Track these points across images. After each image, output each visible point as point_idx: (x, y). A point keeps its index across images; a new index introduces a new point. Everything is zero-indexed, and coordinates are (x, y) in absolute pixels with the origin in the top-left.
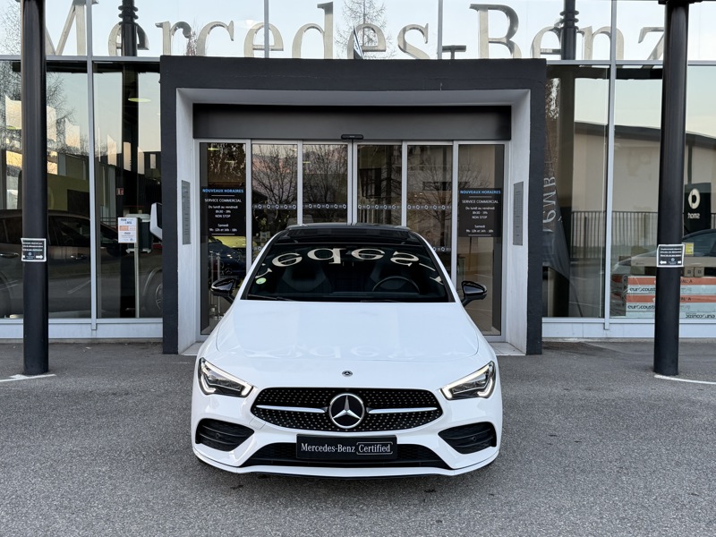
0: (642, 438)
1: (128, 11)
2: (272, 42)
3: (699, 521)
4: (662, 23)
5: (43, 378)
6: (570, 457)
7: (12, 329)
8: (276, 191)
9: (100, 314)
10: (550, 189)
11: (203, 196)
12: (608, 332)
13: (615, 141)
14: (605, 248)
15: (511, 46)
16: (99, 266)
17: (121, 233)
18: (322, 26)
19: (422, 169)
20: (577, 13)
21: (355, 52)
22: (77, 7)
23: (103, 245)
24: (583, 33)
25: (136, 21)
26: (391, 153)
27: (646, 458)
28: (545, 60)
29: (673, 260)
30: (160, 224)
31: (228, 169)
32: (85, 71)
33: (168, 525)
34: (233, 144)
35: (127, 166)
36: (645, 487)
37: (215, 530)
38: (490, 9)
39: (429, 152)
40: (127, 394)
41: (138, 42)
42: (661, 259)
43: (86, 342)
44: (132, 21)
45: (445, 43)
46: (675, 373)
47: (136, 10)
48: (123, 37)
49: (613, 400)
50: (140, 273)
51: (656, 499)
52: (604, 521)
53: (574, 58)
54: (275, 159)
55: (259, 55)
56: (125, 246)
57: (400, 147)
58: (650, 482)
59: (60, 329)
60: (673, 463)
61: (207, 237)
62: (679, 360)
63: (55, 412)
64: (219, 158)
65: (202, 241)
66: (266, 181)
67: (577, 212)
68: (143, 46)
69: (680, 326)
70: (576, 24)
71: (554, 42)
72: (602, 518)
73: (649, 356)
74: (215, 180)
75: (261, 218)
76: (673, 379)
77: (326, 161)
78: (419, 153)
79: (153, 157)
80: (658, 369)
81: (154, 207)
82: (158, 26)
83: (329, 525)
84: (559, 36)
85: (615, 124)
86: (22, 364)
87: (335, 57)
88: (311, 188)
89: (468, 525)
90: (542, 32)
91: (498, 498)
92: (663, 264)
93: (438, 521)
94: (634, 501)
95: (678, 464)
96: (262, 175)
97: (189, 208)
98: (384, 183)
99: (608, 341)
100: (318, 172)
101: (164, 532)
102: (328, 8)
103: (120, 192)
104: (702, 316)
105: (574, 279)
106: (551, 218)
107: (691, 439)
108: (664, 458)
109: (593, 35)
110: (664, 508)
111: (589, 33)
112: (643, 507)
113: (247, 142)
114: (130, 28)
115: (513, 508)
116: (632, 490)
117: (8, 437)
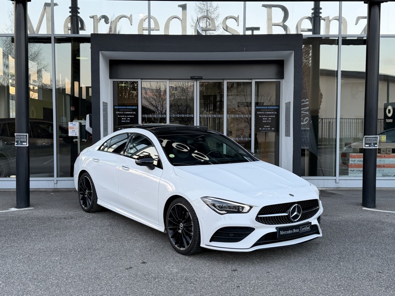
0: (353, 242)
1: (74, 9)
2: (153, 26)
3: (381, 286)
4: (366, 14)
5: (26, 210)
6: (313, 252)
7: (10, 183)
9: (59, 175)
10: (305, 106)
11: (115, 110)
12: (338, 184)
13: (341, 79)
14: (336, 139)
15: (285, 28)
16: (58, 149)
17: (70, 131)
18: (181, 17)
20: (321, 9)
21: (198, 31)
22: (46, 7)
23: (60, 137)
24: (324, 20)
25: (79, 15)
27: (355, 252)
28: (302, 35)
29: (372, 144)
30: (91, 126)
32: (50, 43)
33: (90, 289)
35: (76, 94)
36: (353, 268)
37: (115, 291)
38: (273, 7)
39: (242, 86)
40: (72, 218)
41: (80, 26)
42: (366, 144)
43: (51, 190)
44: (77, 14)
45: (247, 26)
46: (374, 207)
47: (79, 9)
48: (72, 24)
49: (339, 222)
51: (358, 275)
52: (329, 286)
53: (319, 33)
55: (146, 33)
56: (73, 138)
57: (223, 83)
58: (356, 266)
59: (36, 183)
60: (369, 255)
62: (376, 200)
63: (32, 228)
64: (127, 90)
66: (154, 103)
67: (322, 119)
68: (82, 28)
69: (377, 181)
70: (320, 15)
71: (308, 25)
73: (360, 197)
76: (372, 210)
77: (186, 91)
79: (90, 90)
80: (365, 204)
81: (88, 116)
82: (91, 18)
83: (178, 288)
84: (311, 22)
85: (341, 70)
86: (16, 202)
87: (188, 34)
88: (178, 106)
89: (254, 289)
90: (302, 20)
91: (271, 274)
92: (367, 147)
93: (237, 287)
94: (346, 276)
95: (372, 256)
96: (151, 99)
97: (107, 117)
98: (218, 103)
99: (338, 189)
100: (182, 98)
102: (184, 7)
103: (73, 109)
104: (390, 176)
106: (306, 122)
107: (380, 243)
108: (365, 253)
109: (330, 21)
110: (363, 280)
111: (328, 20)
112: (351, 279)
113: (139, 81)
114: (76, 19)
115: (279, 280)
116: (346, 270)
117: (6, 242)
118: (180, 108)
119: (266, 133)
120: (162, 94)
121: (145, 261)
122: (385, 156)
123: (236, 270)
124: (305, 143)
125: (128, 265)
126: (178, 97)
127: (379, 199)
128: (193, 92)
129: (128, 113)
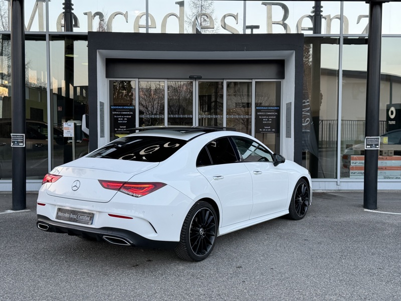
0: (354, 241)
1: (68, 5)
2: (150, 23)
3: (382, 281)
4: (368, 13)
5: (23, 212)
6: (315, 250)
7: (6, 186)
8: (149, 109)
10: (306, 107)
11: (111, 111)
12: (339, 187)
13: (343, 80)
15: (285, 26)
17: (65, 131)
18: (178, 15)
19: (235, 95)
20: (322, 7)
21: (197, 29)
22: (39, 3)
24: (325, 19)
25: (72, 11)
26: (217, 86)
27: (356, 251)
28: (303, 34)
29: (374, 145)
30: (87, 126)
31: (122, 95)
32: (45, 40)
33: (100, 284)
34: (125, 81)
36: (354, 265)
37: (125, 286)
38: (273, 5)
39: (239, 86)
41: (74, 23)
42: (367, 145)
44: (70, 11)
45: (247, 24)
46: (376, 208)
47: (73, 5)
48: (65, 20)
49: (340, 222)
51: (360, 271)
52: (331, 281)
53: (320, 33)
54: (149, 90)
55: (143, 31)
56: (67, 138)
57: (222, 83)
58: (357, 263)
60: (370, 253)
62: (378, 201)
63: (32, 229)
67: (322, 121)
68: (76, 25)
69: (378, 183)
70: (321, 14)
71: (309, 23)
72: (330, 280)
73: (361, 199)
76: (374, 211)
77: (179, 91)
78: (233, 86)
80: (366, 206)
81: (84, 116)
82: (85, 14)
83: (185, 283)
84: (312, 20)
85: (343, 69)
86: (11, 204)
87: (185, 32)
89: (259, 283)
90: (302, 18)
91: (275, 271)
92: (368, 148)
93: (243, 282)
94: (348, 272)
95: (373, 254)
97: (103, 117)
98: (213, 104)
99: (339, 192)
101: (98, 287)
102: (181, 4)
103: (60, 109)
104: (392, 178)
105: (321, 159)
106: (307, 123)
107: (381, 242)
108: (366, 251)
109: (331, 20)
110: (364, 275)
111: (329, 19)
112: (352, 274)
113: (137, 80)
114: (69, 16)
115: (283, 275)
116: (347, 267)
117: (8, 242)
119: (263, 134)
121: (151, 259)
122: (386, 158)
123: (241, 267)
125: (134, 262)
127: (380, 200)
129: (125, 113)
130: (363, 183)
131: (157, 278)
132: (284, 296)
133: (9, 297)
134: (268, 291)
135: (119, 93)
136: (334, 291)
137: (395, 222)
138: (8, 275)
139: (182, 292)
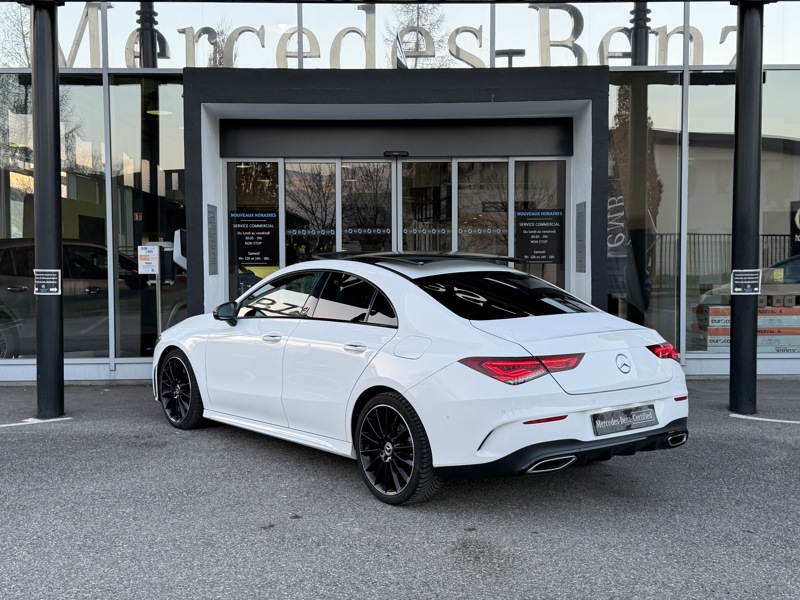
0: (703, 478)
1: (147, 15)
2: (306, 48)
3: (750, 556)
5: (58, 422)
7: (24, 370)
8: (318, 215)
9: (118, 353)
10: (617, 210)
11: (231, 221)
12: (684, 369)
13: (690, 156)
15: (578, 51)
16: (118, 301)
17: (141, 263)
18: (364, 31)
20: (649, 11)
21: (398, 59)
22: (90, 11)
23: (121, 277)
24: (657, 34)
25: (156, 27)
27: (705, 496)
28: (608, 66)
29: (749, 286)
30: (184, 253)
31: (262, 188)
32: (101, 84)
33: (196, 562)
35: (146, 187)
36: (699, 525)
37: (244, 567)
40: (150, 437)
41: (158, 51)
42: (736, 286)
43: (104, 383)
44: (151, 26)
45: (499, 48)
46: (753, 412)
47: (156, 14)
48: (142, 46)
50: (162, 310)
51: (708, 537)
52: (650, 557)
53: (646, 64)
54: (317, 177)
55: (293, 64)
56: (146, 277)
57: (450, 164)
58: (705, 520)
59: (77, 369)
60: (733, 502)
61: (236, 267)
62: (757, 398)
63: (73, 455)
64: (251, 176)
65: (230, 272)
66: (307, 203)
68: (164, 54)
70: (648, 24)
71: (624, 44)
72: (648, 554)
73: (725, 394)
74: (247, 202)
75: (299, 245)
76: (749, 418)
77: (375, 178)
79: (175, 176)
80: (735, 406)
81: (177, 233)
82: (180, 32)
83: (363, 561)
84: (629, 37)
86: (35, 407)
87: (378, 67)
88: (358, 209)
89: (507, 561)
90: (610, 34)
91: (541, 536)
92: (738, 291)
93: (475, 558)
94: (685, 538)
95: (738, 503)
96: (301, 195)
97: (216, 234)
100: (367, 191)
101: (192, 569)
102: (370, 10)
103: (138, 217)
106: (618, 244)
107: (758, 478)
108: (724, 497)
109: (668, 36)
110: (715, 545)
111: (663, 34)
112: (693, 543)
113: (280, 162)
114: (149, 36)
115: (555, 545)
116: (685, 528)
117: (24, 481)
118: (363, 213)
119: (543, 265)
120: (324, 183)
121: (299, 513)
122: (781, 311)
123: (474, 529)
124: (618, 287)
125: (265, 520)
126: (357, 190)
127: (762, 397)
128: (389, 180)
129: (258, 226)
130: (728, 362)
131: (307, 551)
132: (554, 585)
133: (19, 587)
134: (524, 576)
135: (256, 184)
136: (654, 576)
137: (790, 440)
138: (20, 546)
139: (355, 578)
